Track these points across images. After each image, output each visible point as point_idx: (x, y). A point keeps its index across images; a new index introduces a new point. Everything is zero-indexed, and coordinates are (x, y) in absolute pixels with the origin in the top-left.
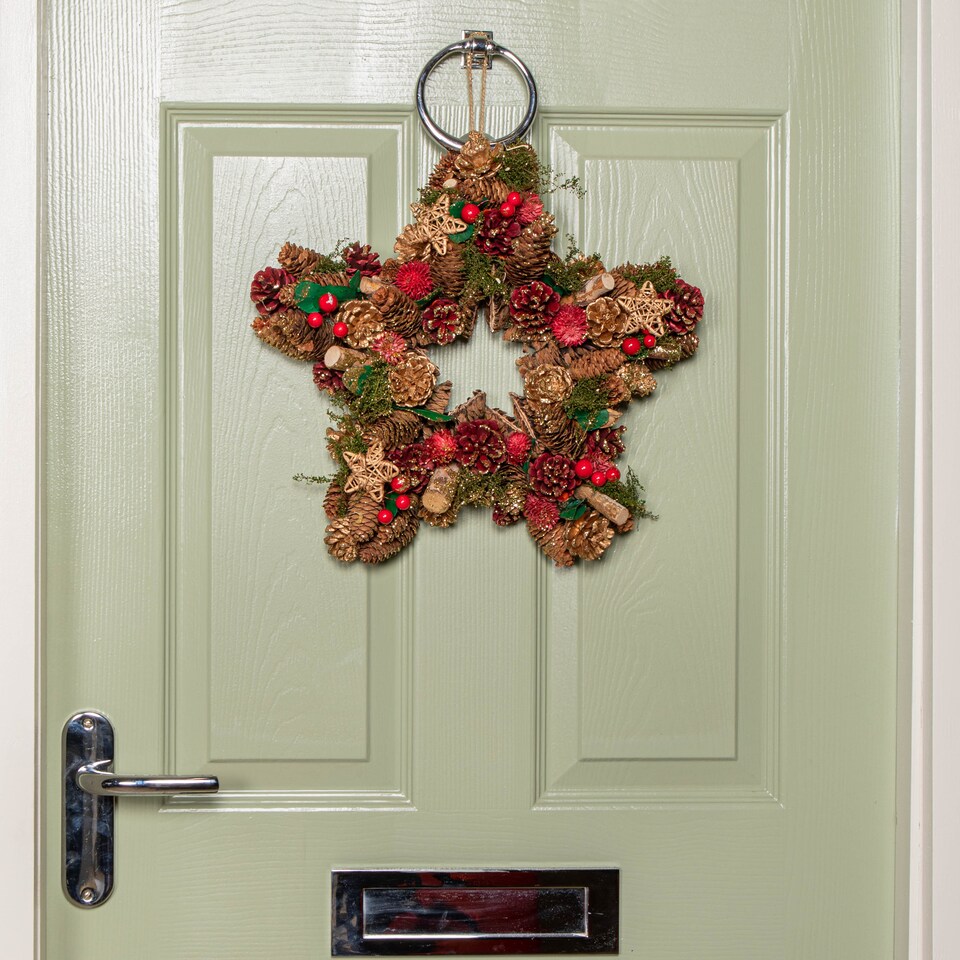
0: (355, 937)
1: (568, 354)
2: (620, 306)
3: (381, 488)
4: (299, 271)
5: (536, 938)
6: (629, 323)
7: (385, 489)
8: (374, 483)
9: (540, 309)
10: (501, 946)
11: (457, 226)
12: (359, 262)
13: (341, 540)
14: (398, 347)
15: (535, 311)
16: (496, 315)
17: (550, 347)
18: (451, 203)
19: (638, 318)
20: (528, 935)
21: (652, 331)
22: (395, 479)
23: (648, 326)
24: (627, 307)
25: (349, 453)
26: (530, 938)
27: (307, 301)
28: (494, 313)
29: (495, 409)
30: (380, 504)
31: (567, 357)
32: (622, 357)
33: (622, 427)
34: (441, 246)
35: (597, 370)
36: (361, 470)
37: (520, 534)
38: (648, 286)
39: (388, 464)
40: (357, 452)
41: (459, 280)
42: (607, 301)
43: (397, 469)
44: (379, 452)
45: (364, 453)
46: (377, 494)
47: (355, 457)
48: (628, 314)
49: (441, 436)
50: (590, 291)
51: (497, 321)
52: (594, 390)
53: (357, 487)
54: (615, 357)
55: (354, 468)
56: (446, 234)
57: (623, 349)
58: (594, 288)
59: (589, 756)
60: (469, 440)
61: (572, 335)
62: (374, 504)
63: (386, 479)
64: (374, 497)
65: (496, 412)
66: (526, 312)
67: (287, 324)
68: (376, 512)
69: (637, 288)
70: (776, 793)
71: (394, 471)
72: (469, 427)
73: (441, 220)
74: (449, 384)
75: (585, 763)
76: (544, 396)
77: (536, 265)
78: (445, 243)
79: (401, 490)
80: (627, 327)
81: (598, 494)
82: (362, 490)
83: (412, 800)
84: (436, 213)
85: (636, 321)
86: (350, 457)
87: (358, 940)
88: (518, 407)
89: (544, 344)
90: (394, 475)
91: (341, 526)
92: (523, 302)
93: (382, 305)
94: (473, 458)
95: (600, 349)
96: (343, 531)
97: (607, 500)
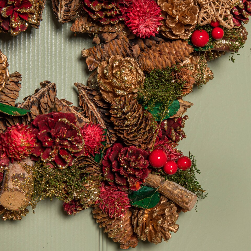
1: (137, 46)
6: (202, 14)
17: (121, 38)
21: (223, 23)
23: (219, 18)
28: (63, 3)
29: (64, 100)
31: (136, 49)
32: (190, 49)
33: (185, 117)
35: (168, 62)
49: (19, 131)
51: (67, 11)
52: (169, 81)
54: (186, 48)
60: (49, 135)
61: (148, 26)
65: (64, 103)
72: (46, 121)
74: (18, 76)
76: (119, 88)
80: (200, 18)
81: (167, 181)
85: (210, 12)
88: (87, 98)
89: (115, 35)
94: (53, 153)
95: (171, 40)
97: (177, 188)
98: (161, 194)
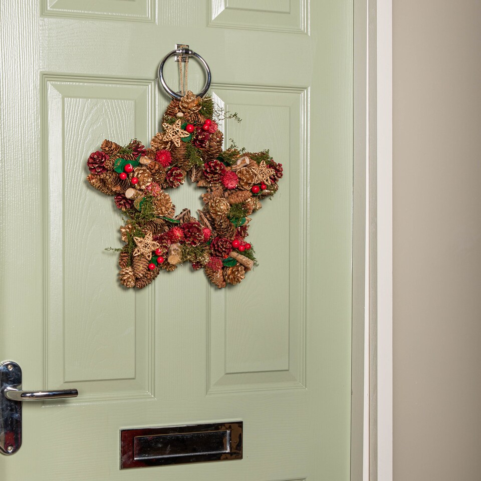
0: (131, 460)
1: (227, 192)
2: (252, 171)
3: (151, 254)
4: (112, 153)
5: (208, 454)
6: (256, 179)
7: (152, 254)
8: (147, 252)
9: (219, 172)
10: (194, 459)
11: (186, 134)
12: (139, 150)
13: (129, 278)
14: (157, 189)
15: (217, 173)
16: (196, 175)
17: (219, 189)
18: (181, 124)
19: (260, 177)
20: (205, 453)
21: (266, 182)
22: (158, 249)
23: (264, 180)
24: (256, 172)
25: (137, 238)
26: (206, 455)
27: (119, 167)
28: (194, 174)
29: (193, 217)
30: (149, 261)
31: (226, 194)
32: (251, 194)
33: (248, 225)
34: (178, 143)
35: (241, 200)
36: (143, 245)
37: (200, 274)
38: (263, 163)
39: (154, 242)
40: (140, 237)
41: (183, 159)
42: (246, 169)
43: (159, 245)
44: (151, 238)
45: (144, 237)
46: (149, 256)
47: (140, 239)
48: (256, 175)
49: (176, 230)
50: (239, 164)
51: (196, 177)
52: (241, 209)
53: (139, 253)
54: (249, 194)
55: (139, 244)
56: (180, 138)
57: (252, 191)
58: (241, 163)
59: (229, 372)
60: (189, 231)
61: (232, 184)
62: (147, 261)
63: (154, 249)
64: (147, 258)
65: (193, 219)
66: (211, 174)
67: (110, 177)
68: (147, 265)
69: (259, 163)
70: (304, 384)
71: (158, 246)
72: (188, 226)
73: (178, 131)
74: (174, 206)
75: (228, 375)
76: (219, 212)
77: (217, 153)
78: (179, 141)
79: (161, 254)
80: (255, 181)
81: (240, 255)
82: (142, 254)
83: (154, 396)
84: (175, 128)
85: (260, 178)
86: (137, 240)
87: (132, 461)
88: (203, 216)
89: (217, 188)
90: (157, 247)
91: (128, 271)
92: (212, 169)
93: (153, 169)
94: (191, 239)
95: (242, 190)
96: (130, 273)
97: (245, 258)
98: (237, 261)
